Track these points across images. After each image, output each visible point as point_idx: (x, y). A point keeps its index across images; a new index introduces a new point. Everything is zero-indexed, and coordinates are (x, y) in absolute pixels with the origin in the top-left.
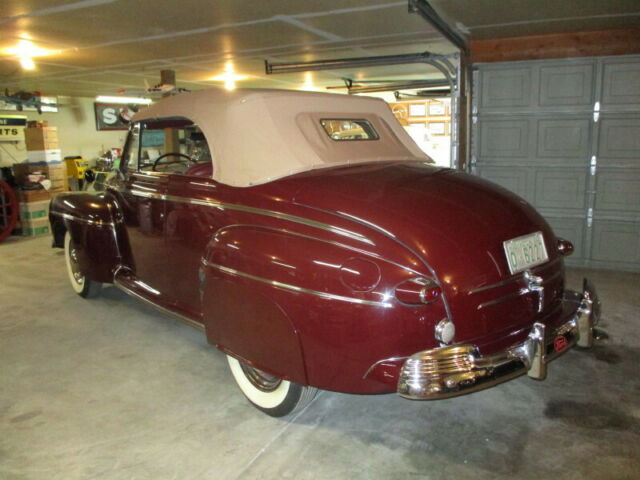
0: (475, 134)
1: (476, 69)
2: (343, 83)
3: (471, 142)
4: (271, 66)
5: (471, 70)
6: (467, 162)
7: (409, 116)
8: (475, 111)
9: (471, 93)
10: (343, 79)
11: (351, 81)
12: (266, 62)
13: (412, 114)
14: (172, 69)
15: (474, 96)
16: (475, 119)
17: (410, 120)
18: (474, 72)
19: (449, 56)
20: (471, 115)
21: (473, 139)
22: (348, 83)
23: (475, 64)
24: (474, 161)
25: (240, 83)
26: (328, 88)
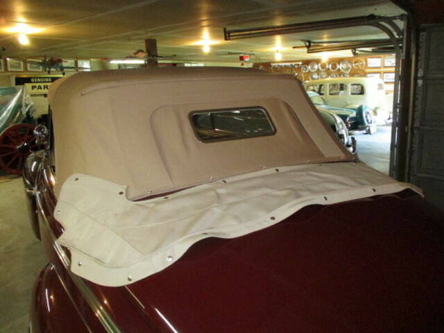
0: (420, 97)
1: (424, 30)
2: (303, 44)
3: (414, 106)
4: (229, 33)
5: (418, 31)
6: (410, 125)
7: (367, 67)
8: (420, 74)
9: (417, 55)
10: (302, 40)
11: (310, 42)
12: (225, 29)
13: (369, 66)
14: (153, 38)
15: (420, 58)
16: (420, 82)
17: (367, 70)
18: (422, 33)
19: (395, 18)
20: (416, 78)
21: (417, 102)
22: (308, 44)
23: (423, 25)
24: (417, 124)
25: (214, 47)
26: (294, 48)
